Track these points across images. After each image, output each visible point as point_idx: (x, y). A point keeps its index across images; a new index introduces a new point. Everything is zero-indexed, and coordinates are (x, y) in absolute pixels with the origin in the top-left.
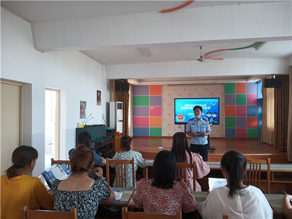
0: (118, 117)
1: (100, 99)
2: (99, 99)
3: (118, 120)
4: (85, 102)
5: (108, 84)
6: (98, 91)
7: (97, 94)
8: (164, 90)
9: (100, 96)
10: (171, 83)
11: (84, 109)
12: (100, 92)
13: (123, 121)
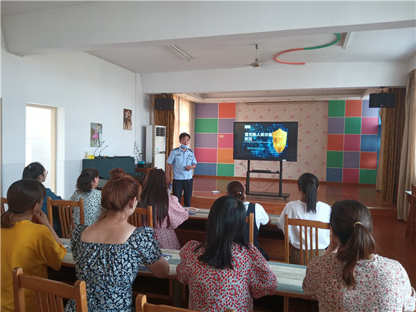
0: (156, 147)
1: (130, 121)
2: (127, 121)
3: (156, 150)
4: (100, 125)
5: (146, 101)
6: (125, 111)
7: (125, 115)
8: (240, 110)
9: (129, 117)
10: (248, 100)
11: (98, 133)
12: (131, 111)
13: (165, 152)
